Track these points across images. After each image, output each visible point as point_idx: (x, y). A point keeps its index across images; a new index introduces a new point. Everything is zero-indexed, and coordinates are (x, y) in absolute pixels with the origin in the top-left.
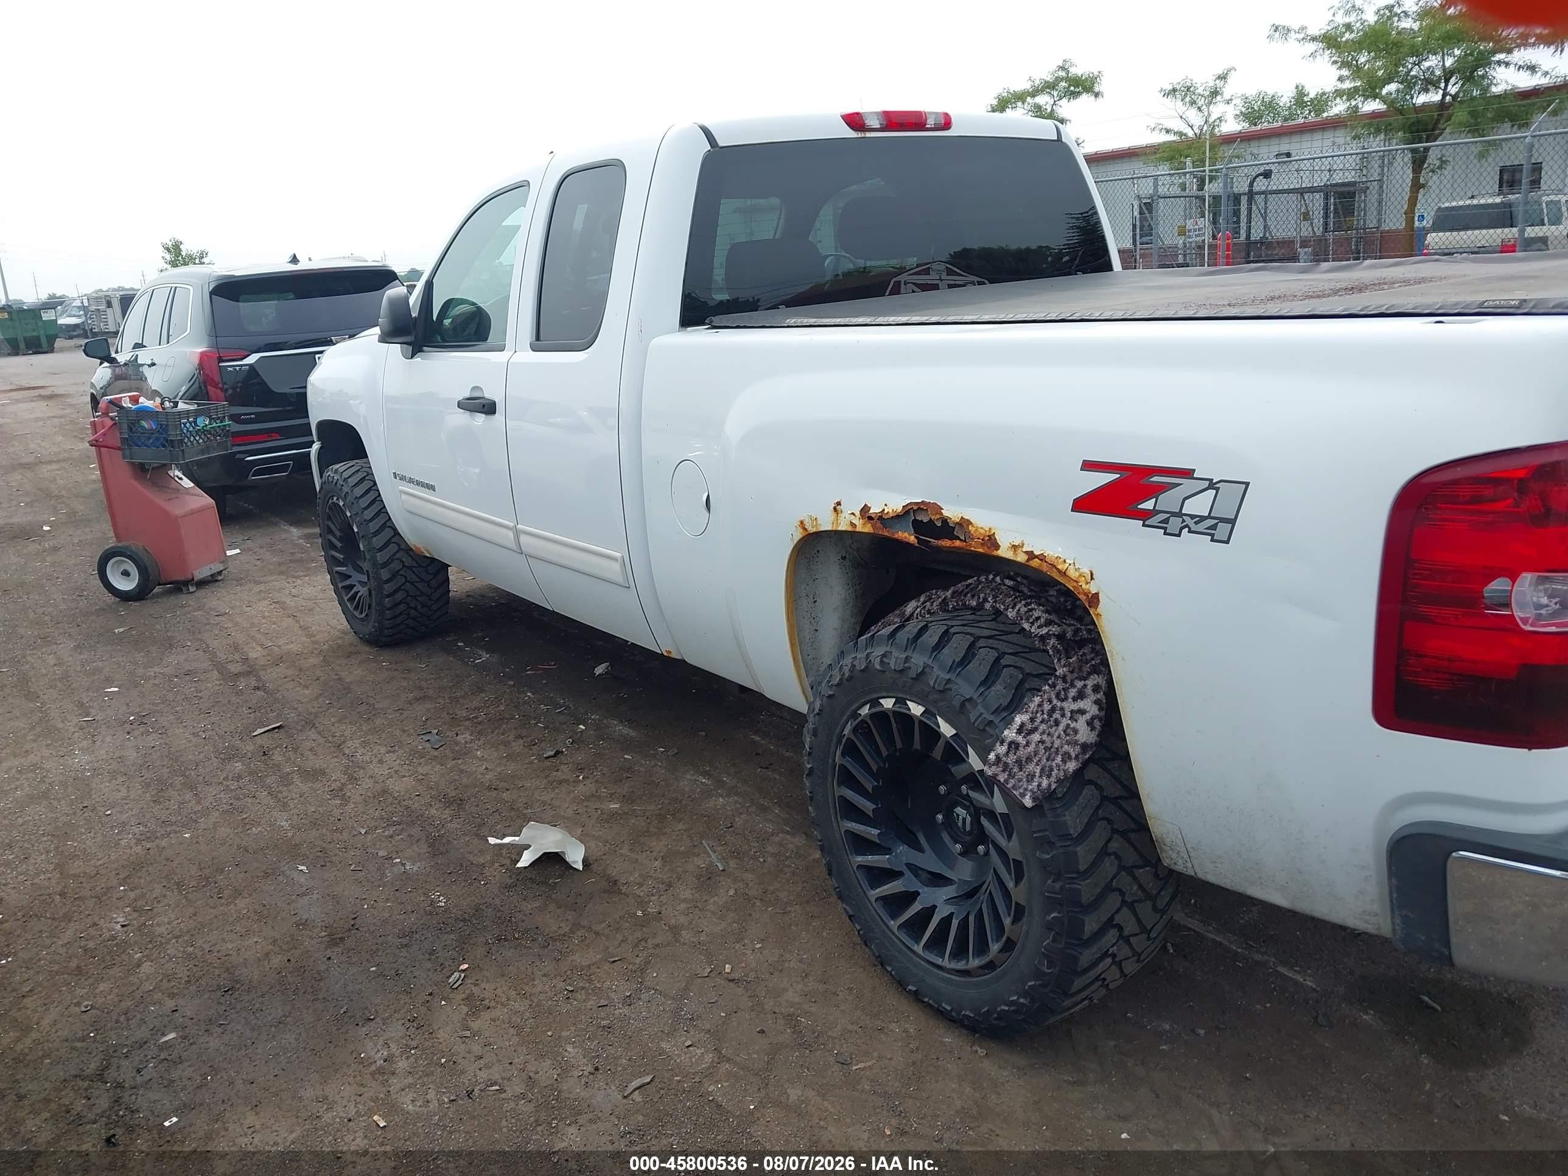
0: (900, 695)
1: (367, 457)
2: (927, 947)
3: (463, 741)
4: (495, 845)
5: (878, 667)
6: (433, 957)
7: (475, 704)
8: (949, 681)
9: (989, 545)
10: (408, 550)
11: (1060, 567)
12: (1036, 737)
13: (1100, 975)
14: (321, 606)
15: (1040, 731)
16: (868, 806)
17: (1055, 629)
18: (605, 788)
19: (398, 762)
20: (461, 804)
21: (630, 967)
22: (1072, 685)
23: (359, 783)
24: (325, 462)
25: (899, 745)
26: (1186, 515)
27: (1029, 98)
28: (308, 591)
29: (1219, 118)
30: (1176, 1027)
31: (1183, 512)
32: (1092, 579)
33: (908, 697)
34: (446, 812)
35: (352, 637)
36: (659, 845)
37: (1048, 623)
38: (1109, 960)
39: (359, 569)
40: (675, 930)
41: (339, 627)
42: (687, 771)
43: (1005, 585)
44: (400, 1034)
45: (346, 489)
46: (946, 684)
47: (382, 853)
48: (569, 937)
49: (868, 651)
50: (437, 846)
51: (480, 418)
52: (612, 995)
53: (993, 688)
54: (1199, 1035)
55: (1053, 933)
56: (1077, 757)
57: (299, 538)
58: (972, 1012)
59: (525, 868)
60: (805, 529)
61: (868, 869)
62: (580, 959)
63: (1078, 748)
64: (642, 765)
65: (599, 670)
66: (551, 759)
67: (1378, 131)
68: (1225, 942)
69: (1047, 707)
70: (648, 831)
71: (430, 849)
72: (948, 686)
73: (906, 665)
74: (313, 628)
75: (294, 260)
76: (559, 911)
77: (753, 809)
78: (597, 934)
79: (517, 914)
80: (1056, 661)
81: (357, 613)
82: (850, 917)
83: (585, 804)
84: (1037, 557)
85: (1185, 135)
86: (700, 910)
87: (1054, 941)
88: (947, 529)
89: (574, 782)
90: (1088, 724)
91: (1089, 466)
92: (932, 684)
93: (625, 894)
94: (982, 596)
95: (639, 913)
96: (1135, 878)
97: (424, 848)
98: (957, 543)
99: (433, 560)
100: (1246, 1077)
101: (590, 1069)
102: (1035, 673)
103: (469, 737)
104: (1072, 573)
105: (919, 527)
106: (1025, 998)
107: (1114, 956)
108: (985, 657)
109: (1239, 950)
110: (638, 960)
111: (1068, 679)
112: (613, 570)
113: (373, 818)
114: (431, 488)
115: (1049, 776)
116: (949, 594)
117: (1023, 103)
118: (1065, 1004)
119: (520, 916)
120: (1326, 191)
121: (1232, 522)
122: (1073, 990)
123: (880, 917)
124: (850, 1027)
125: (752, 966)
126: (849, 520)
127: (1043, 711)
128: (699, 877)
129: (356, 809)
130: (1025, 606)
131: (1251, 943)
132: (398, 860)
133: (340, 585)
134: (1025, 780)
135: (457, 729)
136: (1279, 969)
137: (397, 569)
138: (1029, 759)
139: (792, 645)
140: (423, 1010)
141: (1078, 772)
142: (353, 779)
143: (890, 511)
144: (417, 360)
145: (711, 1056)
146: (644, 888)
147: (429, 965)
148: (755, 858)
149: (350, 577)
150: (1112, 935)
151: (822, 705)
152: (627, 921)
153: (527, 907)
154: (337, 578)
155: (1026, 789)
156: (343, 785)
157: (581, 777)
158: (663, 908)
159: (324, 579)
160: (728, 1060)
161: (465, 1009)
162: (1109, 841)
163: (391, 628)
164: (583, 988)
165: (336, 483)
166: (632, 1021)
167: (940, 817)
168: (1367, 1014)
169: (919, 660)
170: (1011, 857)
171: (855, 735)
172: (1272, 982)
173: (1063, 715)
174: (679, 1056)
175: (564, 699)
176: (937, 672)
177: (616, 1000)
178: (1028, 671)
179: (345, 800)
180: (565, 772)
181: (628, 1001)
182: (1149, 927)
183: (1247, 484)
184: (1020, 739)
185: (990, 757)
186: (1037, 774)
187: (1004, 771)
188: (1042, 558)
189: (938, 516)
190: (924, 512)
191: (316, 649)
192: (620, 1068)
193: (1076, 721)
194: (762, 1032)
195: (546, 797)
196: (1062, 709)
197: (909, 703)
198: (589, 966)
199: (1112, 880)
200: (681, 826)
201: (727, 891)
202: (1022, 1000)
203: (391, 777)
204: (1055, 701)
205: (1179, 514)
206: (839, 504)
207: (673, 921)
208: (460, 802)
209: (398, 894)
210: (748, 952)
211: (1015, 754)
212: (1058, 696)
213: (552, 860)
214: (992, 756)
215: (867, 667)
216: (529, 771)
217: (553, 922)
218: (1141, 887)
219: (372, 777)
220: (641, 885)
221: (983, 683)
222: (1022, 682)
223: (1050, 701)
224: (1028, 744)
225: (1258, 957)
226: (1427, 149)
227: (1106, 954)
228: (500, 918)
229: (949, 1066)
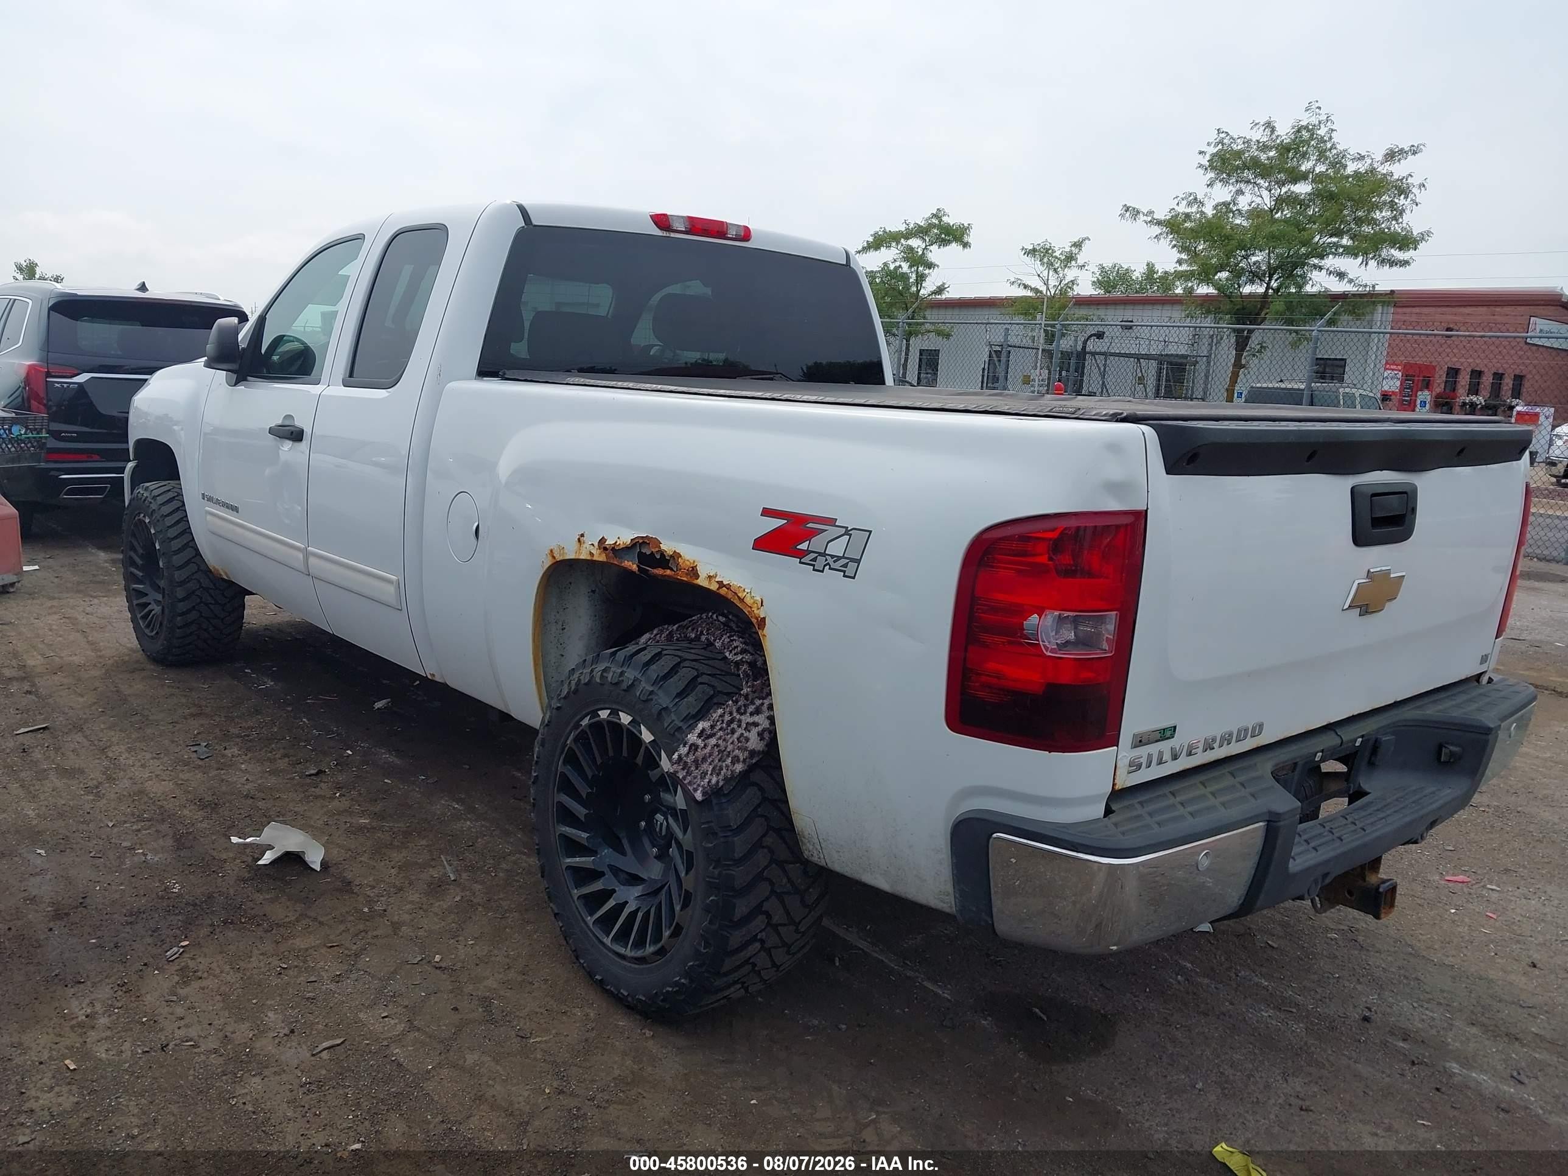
0: (614, 707)
1: (180, 480)
2: (614, 939)
3: (230, 755)
4: (238, 844)
5: (598, 681)
6: (156, 934)
7: (250, 724)
8: (652, 693)
9: (692, 574)
10: (208, 572)
11: (740, 595)
12: (713, 741)
13: (750, 958)
14: (114, 624)
15: (717, 736)
16: (581, 811)
17: (747, 657)
18: (359, 805)
19: (161, 767)
20: (214, 808)
21: (346, 952)
22: (752, 703)
23: (117, 782)
24: (137, 479)
25: (611, 753)
26: (829, 555)
27: (902, 240)
28: (105, 610)
29: (1072, 281)
30: (824, 1022)
31: (827, 552)
32: (762, 605)
33: (620, 708)
34: (199, 813)
35: (140, 655)
36: (397, 857)
37: (743, 651)
38: (757, 945)
39: (157, 588)
40: (396, 926)
41: (128, 645)
42: (442, 797)
43: (719, 621)
44: (107, 996)
45: (154, 506)
46: (649, 696)
47: (125, 844)
48: (294, 924)
49: (593, 667)
50: (182, 842)
51: (287, 445)
52: (323, 974)
53: (686, 700)
54: (840, 1029)
55: (710, 915)
56: (744, 760)
57: (106, 561)
58: (644, 996)
59: (265, 865)
60: (554, 557)
61: (574, 870)
62: (300, 943)
63: (746, 754)
64: (400, 789)
65: (378, 705)
66: (312, 777)
67: (1208, 312)
68: (886, 961)
69: (727, 718)
70: (391, 844)
71: (175, 844)
72: (650, 697)
73: (620, 679)
74: (101, 644)
75: (143, 287)
76: (288, 903)
77: (497, 832)
78: (321, 923)
79: (248, 903)
80: (744, 683)
81: (147, 631)
82: (556, 915)
83: (335, 817)
84: (725, 586)
85: (1041, 292)
86: (424, 911)
87: (711, 922)
88: (664, 560)
89: (330, 798)
90: (758, 735)
91: (767, 512)
92: (638, 695)
93: (356, 893)
94: (700, 629)
95: (366, 910)
96: (785, 871)
97: (169, 842)
98: (668, 572)
99: (231, 584)
100: (871, 1063)
101: (287, 1031)
102: (725, 691)
103: (236, 752)
104: (748, 600)
105: (643, 559)
106: (685, 978)
107: (762, 941)
108: (686, 674)
109: (896, 967)
110: (355, 947)
111: (750, 697)
112: (388, 592)
113: (124, 814)
114: (235, 509)
115: (718, 775)
116: (675, 627)
117: (897, 244)
118: (716, 983)
119: (251, 904)
120: (1160, 359)
121: (858, 561)
122: (724, 969)
123: (579, 912)
124: (538, 1010)
125: (461, 958)
126: (589, 551)
127: (723, 721)
128: (429, 885)
129: (108, 805)
130: (729, 637)
131: (908, 963)
132: (141, 851)
133: (135, 602)
134: (699, 777)
135: (227, 744)
136: (925, 983)
137: (194, 588)
138: (704, 759)
139: (536, 664)
140: (135, 977)
141: (744, 774)
142: (110, 779)
143: (621, 543)
144: (241, 388)
145: (403, 1025)
146: (376, 891)
147: (149, 940)
148: (488, 873)
149: (147, 595)
150: (760, 921)
151: (550, 717)
152: (353, 915)
153: (259, 897)
154: (133, 595)
155: (699, 785)
156: (100, 783)
157: (338, 795)
158: (390, 907)
159: (121, 602)
160: (418, 1030)
161: (177, 978)
162: (764, 836)
163: (179, 647)
164: (296, 967)
165: (145, 500)
166: (336, 995)
167: (643, 824)
168: (986, 1020)
169: (631, 674)
170: (684, 849)
171: (575, 744)
172: (915, 993)
173: (739, 726)
174: (373, 1024)
175: (338, 727)
176: (643, 684)
177: (325, 977)
178: (719, 689)
179: (99, 796)
180: (324, 788)
181: (337, 979)
182: (797, 921)
183: (870, 532)
184: (700, 742)
185: (674, 757)
186: (709, 773)
187: (683, 769)
188: (728, 587)
189: (657, 550)
190: (647, 546)
191: (100, 663)
192: (315, 1032)
193: (749, 731)
194: (455, 1009)
195: (300, 808)
196: (740, 721)
197: (620, 713)
198: (307, 950)
199: (764, 870)
200: (424, 842)
201: (455, 896)
202: (683, 981)
203: (151, 780)
204: (735, 714)
205: (824, 554)
206: (582, 535)
207: (396, 918)
208: (214, 806)
209: (133, 880)
210: (460, 947)
211: (694, 755)
212: (738, 710)
213: (292, 860)
214: (675, 756)
215: (589, 681)
216: (289, 785)
217: (280, 911)
218: (789, 880)
219: (131, 778)
220: (373, 887)
221: (679, 695)
222: (712, 697)
223: (731, 713)
224: (705, 746)
225: (909, 973)
226: (1250, 331)
227: (754, 939)
228: (230, 905)
229: (617, 1043)
